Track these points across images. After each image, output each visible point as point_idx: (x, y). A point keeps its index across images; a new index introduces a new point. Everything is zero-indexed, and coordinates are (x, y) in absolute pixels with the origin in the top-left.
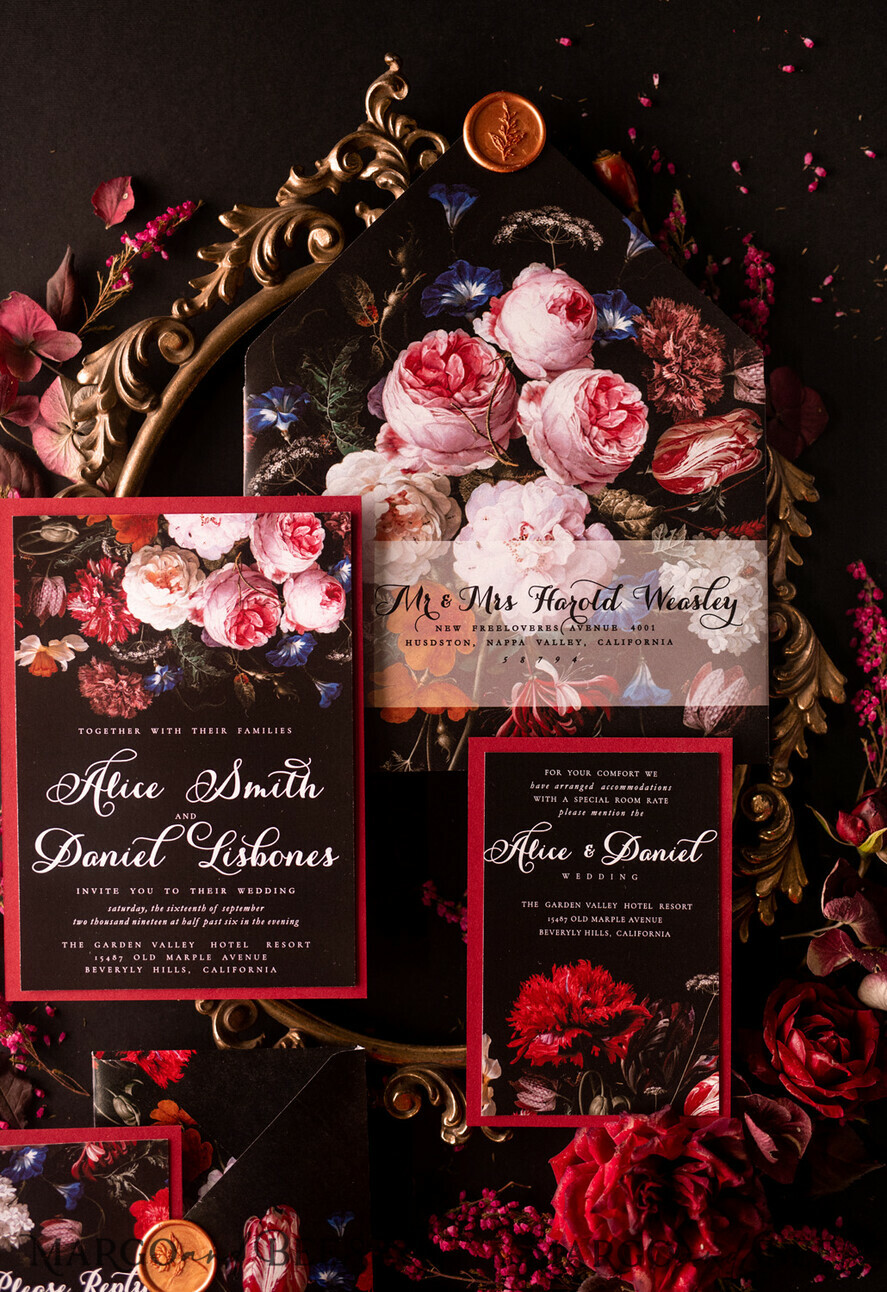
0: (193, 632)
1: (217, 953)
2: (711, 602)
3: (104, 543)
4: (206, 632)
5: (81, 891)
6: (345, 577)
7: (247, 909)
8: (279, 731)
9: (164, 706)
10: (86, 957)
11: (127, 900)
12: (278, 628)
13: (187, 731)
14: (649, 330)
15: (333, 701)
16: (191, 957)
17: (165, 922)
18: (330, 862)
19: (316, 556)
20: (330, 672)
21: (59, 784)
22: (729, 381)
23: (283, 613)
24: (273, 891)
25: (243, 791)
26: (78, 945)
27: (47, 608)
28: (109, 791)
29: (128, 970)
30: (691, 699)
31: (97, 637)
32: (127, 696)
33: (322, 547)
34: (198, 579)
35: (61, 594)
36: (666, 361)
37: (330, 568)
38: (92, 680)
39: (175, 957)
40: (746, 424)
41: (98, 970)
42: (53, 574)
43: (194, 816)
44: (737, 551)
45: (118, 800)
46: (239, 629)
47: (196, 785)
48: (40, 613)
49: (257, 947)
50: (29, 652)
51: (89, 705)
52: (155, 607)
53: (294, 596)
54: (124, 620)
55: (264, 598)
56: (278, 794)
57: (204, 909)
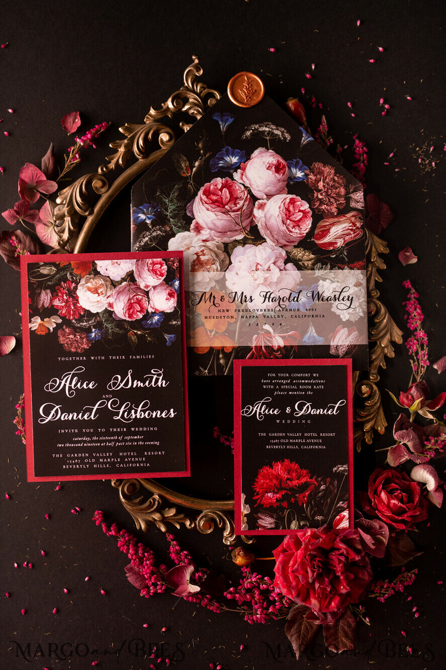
0: (109, 313)
1: (123, 458)
2: (341, 298)
3: (68, 274)
4: (115, 313)
5: (61, 431)
6: (176, 287)
7: (136, 437)
8: (148, 357)
9: (96, 347)
10: (63, 461)
11: (81, 434)
12: (147, 310)
13: (107, 358)
14: (312, 177)
15: (172, 343)
16: (111, 460)
17: (99, 444)
18: (173, 415)
19: (163, 278)
20: (171, 330)
21: (50, 383)
22: (348, 199)
23: (149, 304)
24: (147, 429)
25: (133, 384)
26: (60, 456)
27: (43, 304)
28: (73, 385)
29: (83, 466)
30: (333, 341)
31: (66, 316)
32: (80, 343)
33: (166, 274)
34: (111, 289)
35: (49, 298)
36: (319, 191)
37: (170, 283)
38: (64, 336)
39: (103, 460)
40: (356, 218)
41: (69, 467)
42: (45, 289)
43: (111, 396)
44: (353, 275)
45: (77, 390)
46: (129, 311)
47: (112, 382)
48: (40, 306)
49: (140, 455)
50: (36, 323)
51: (63, 347)
52: (91, 302)
53: (154, 296)
54: (78, 308)
55: (140, 297)
56: (149, 385)
57: (116, 438)
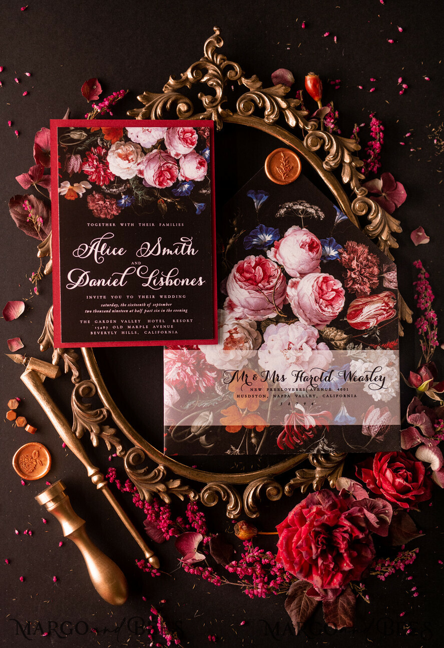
0: (139, 180)
1: (151, 325)
3: (99, 140)
4: (145, 180)
5: (89, 297)
6: (207, 156)
7: (164, 305)
8: (178, 225)
9: (126, 214)
10: (91, 327)
11: (109, 301)
12: (177, 178)
13: (136, 225)
15: (202, 212)
16: (139, 327)
17: (127, 311)
18: (201, 283)
19: (194, 147)
20: (201, 199)
21: (79, 249)
23: (179, 172)
24: (176, 296)
25: (162, 252)
26: (87, 322)
27: (73, 169)
28: (101, 252)
29: (110, 333)
31: (96, 182)
32: (109, 209)
33: (197, 142)
34: (141, 156)
35: (79, 163)
37: (200, 152)
38: (93, 201)
39: (131, 327)
41: (97, 333)
42: (75, 154)
43: (140, 263)
45: (106, 256)
46: (159, 179)
47: (141, 249)
48: (70, 171)
49: (169, 322)
50: (65, 189)
51: (92, 213)
52: (121, 169)
53: (184, 165)
54: (108, 174)
55: (171, 165)
56: (178, 253)
57: (145, 305)
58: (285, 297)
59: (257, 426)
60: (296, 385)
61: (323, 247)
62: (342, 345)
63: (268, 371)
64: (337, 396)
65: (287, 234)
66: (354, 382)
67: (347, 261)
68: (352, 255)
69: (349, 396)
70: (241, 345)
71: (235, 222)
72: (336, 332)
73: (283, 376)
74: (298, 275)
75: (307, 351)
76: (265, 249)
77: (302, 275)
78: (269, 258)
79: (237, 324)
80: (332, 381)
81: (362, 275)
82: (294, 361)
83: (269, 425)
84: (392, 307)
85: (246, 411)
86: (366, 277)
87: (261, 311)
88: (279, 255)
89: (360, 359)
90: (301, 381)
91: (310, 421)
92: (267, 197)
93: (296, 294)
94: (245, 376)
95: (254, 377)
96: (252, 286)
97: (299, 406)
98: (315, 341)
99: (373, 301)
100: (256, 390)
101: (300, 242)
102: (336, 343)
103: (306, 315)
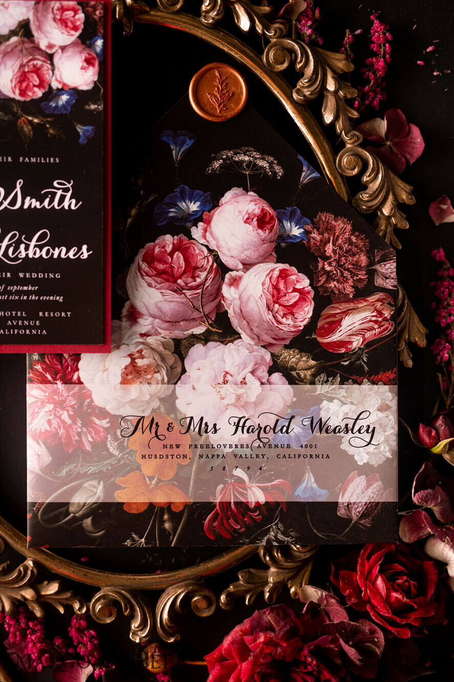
1: (4, 320)
6: (98, 50)
7: (25, 288)
8: (50, 160)
12: (50, 85)
15: (89, 140)
18: (85, 255)
19: (77, 34)
20: (87, 118)
23: (53, 74)
24: (44, 276)
25: (23, 203)
33: (83, 27)
37: (88, 42)
46: (21, 85)
49: (32, 316)
53: (62, 63)
55: (39, 63)
56: (49, 206)
58: (220, 301)
59: (173, 503)
60: (235, 440)
61: (280, 221)
62: (308, 377)
63: (192, 418)
64: (299, 456)
65: (223, 200)
66: (325, 435)
67: (318, 244)
68: (326, 235)
69: (317, 456)
70: (149, 376)
71: (140, 182)
72: (298, 356)
73: (215, 425)
74: (241, 266)
75: (253, 386)
76: (188, 224)
77: (247, 266)
78: (194, 239)
79: (143, 343)
80: (292, 434)
81: (341, 266)
82: (233, 401)
83: (192, 501)
84: (389, 317)
85: (156, 479)
86: (348, 270)
87: (182, 323)
88: (211, 234)
89: (336, 398)
90: (243, 433)
91: (256, 495)
92: (192, 141)
93: (237, 296)
94: (154, 426)
95: (170, 427)
96: (167, 284)
97: (239, 473)
98: (266, 370)
99: (358, 308)
100: (171, 446)
101: (244, 213)
102: (298, 374)
103: (252, 330)
